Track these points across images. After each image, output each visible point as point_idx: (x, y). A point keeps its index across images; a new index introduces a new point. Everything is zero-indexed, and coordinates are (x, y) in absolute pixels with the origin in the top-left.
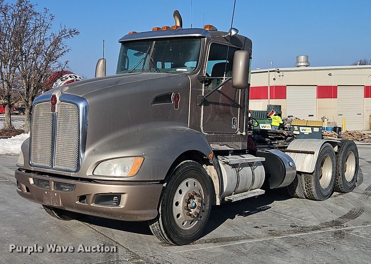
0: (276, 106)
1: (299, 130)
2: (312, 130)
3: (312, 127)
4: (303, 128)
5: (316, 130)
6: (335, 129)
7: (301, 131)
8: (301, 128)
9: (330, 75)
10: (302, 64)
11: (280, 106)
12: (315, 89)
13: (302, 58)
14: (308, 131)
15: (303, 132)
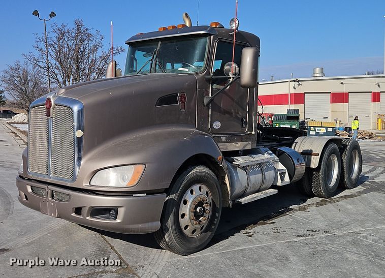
0: (295, 110)
1: (315, 130)
2: (327, 130)
3: (327, 128)
4: (318, 128)
5: (330, 130)
6: (346, 129)
7: (317, 131)
8: (316, 128)
9: (342, 84)
10: (318, 75)
11: (298, 110)
12: (329, 96)
13: (318, 70)
14: (323, 131)
15: (319, 131)
